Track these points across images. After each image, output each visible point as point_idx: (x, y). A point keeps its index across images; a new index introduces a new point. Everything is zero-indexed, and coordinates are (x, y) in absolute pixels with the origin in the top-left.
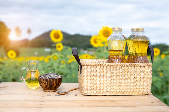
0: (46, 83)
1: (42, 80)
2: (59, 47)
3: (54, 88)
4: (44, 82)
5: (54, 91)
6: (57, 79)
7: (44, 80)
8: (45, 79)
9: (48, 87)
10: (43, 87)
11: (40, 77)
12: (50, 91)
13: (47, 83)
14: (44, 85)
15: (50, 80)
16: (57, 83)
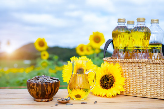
0: (36, 89)
1: (31, 85)
2: (44, 55)
3: (49, 96)
4: (33, 88)
5: (48, 101)
6: (52, 83)
7: (34, 85)
8: (36, 83)
9: (40, 94)
10: (32, 95)
11: (29, 81)
12: (42, 100)
13: (38, 88)
14: (35, 92)
15: (42, 85)
16: (52, 90)
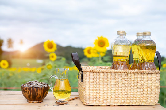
0: (29, 92)
1: (24, 89)
2: (53, 57)
3: (39, 98)
4: (26, 92)
5: (38, 103)
6: (42, 88)
7: (26, 89)
8: (28, 88)
9: (31, 97)
10: (26, 97)
11: (23, 85)
12: (34, 102)
13: (30, 92)
14: (27, 95)
15: (33, 89)
16: (42, 93)
